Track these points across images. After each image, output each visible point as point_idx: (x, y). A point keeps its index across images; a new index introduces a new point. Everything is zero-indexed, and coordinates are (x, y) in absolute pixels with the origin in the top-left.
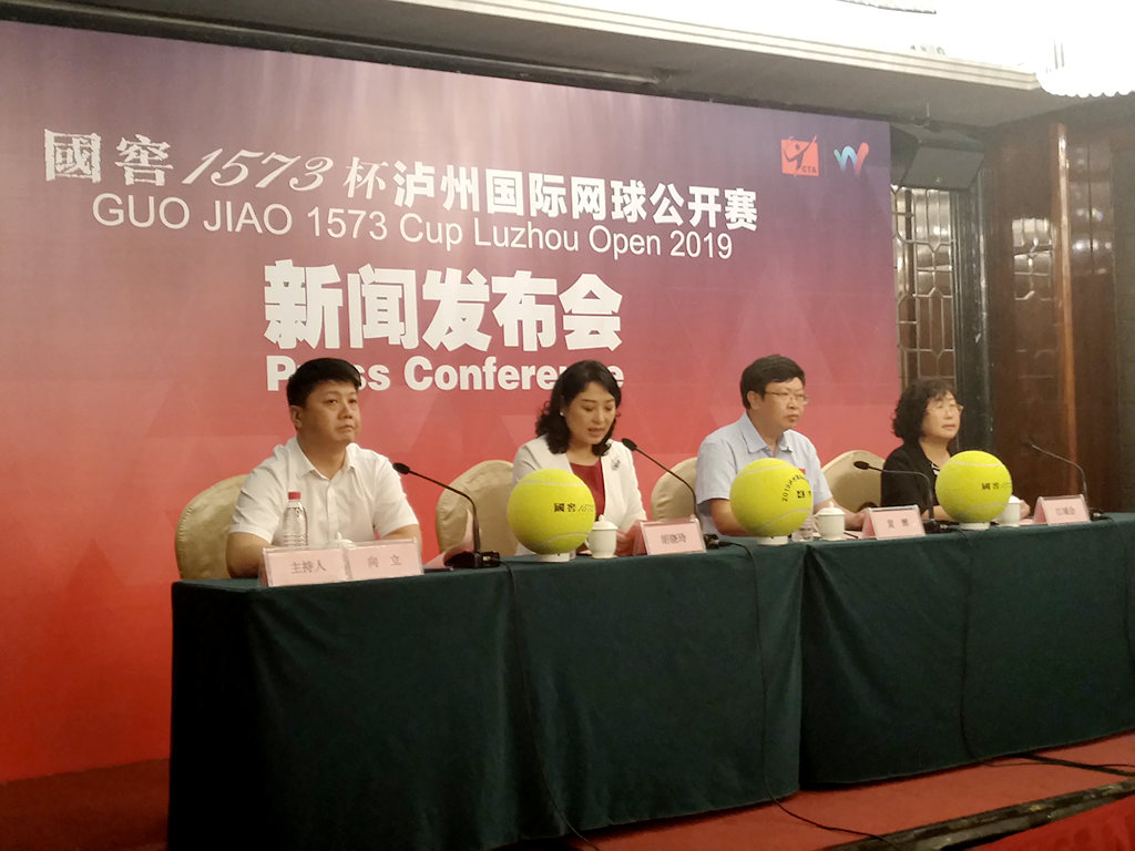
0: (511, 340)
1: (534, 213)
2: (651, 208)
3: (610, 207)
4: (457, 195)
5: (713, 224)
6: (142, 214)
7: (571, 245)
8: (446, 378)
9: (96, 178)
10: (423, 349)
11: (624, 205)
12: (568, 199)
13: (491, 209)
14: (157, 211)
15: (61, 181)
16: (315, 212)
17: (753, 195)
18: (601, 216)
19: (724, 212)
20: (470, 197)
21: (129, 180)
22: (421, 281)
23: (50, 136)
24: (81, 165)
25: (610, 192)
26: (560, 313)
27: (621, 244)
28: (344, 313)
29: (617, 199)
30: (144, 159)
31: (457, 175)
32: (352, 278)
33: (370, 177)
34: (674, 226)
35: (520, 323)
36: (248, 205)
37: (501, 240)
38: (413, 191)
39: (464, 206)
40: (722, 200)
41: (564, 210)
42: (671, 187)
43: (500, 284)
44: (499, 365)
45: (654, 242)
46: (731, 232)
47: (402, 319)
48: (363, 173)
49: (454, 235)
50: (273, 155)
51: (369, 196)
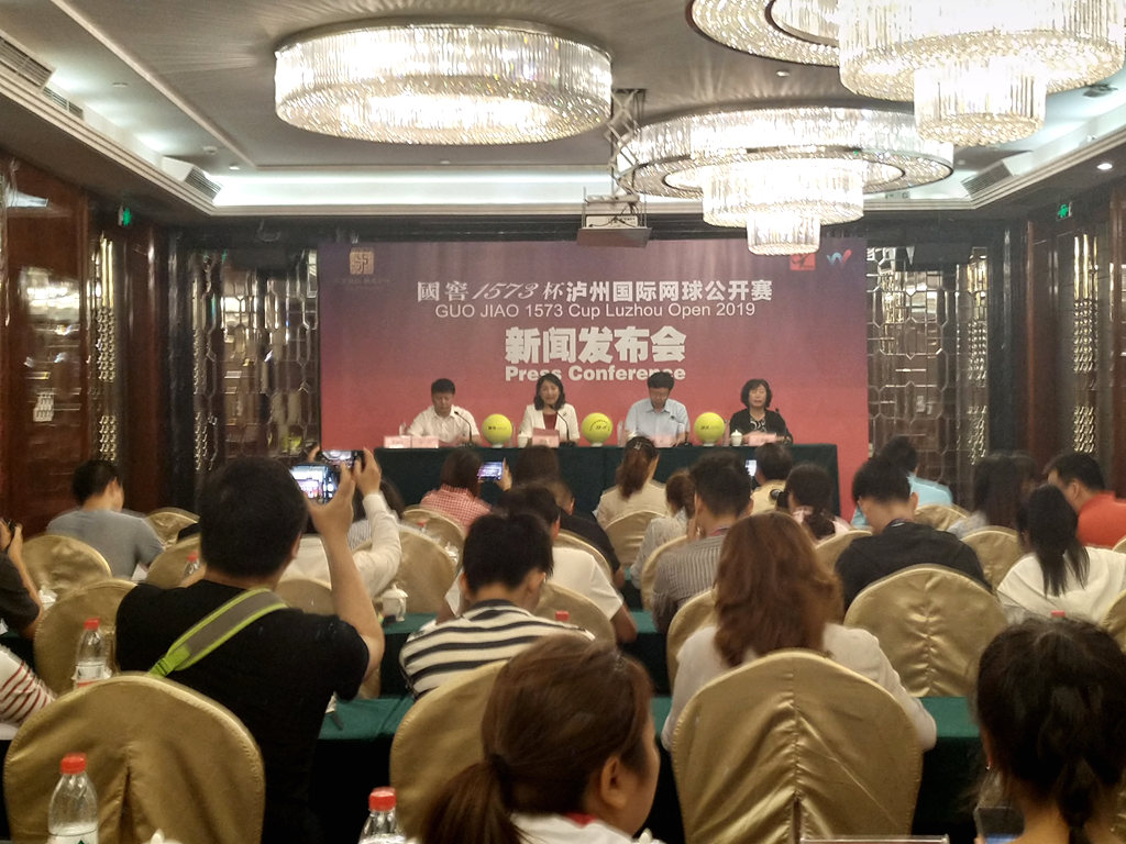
0: (623, 357)
1: (638, 300)
2: (705, 293)
3: (681, 294)
4: (598, 295)
5: (743, 298)
6: (455, 312)
7: (658, 312)
8: (589, 375)
9: (437, 299)
10: (578, 362)
11: (688, 293)
12: (657, 293)
13: (615, 300)
14: (462, 311)
15: (424, 301)
16: (530, 307)
17: (770, 283)
18: (676, 299)
19: (750, 292)
20: (604, 295)
21: (450, 299)
22: (578, 333)
23: (420, 284)
24: (432, 294)
25: (681, 287)
26: (650, 345)
27: (687, 311)
28: (541, 349)
29: (685, 290)
30: (457, 290)
31: (598, 285)
32: (545, 334)
33: (555, 290)
34: (719, 301)
35: (628, 350)
36: (500, 306)
37: (620, 312)
38: (576, 294)
39: (601, 299)
40: (750, 286)
41: (655, 297)
42: (718, 283)
43: (618, 333)
44: (616, 369)
45: (706, 310)
46: (754, 302)
47: (568, 349)
48: (552, 289)
49: (596, 312)
50: (511, 285)
51: (555, 298)
